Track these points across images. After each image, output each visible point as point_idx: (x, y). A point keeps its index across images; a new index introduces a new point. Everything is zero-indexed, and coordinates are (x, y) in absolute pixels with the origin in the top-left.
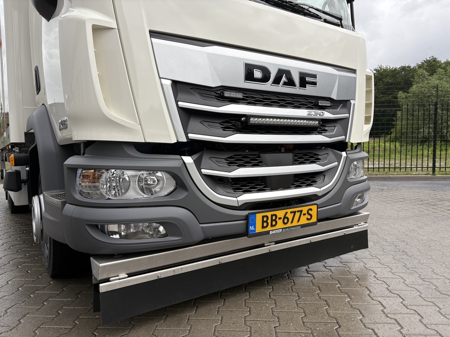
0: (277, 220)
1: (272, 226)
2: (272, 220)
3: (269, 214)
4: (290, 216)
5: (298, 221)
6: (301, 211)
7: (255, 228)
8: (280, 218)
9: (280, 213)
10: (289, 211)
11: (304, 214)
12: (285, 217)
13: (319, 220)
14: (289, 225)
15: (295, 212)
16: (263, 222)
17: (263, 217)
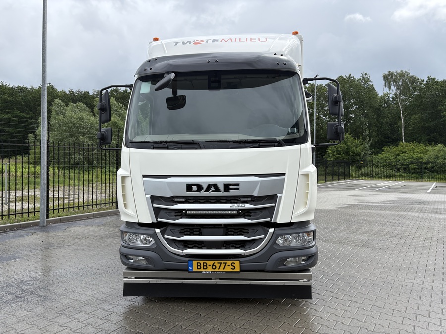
0: (208, 266)
1: (204, 269)
2: (204, 266)
3: (202, 262)
4: (218, 266)
5: (224, 269)
6: (226, 263)
7: (192, 268)
8: (210, 265)
9: (210, 263)
10: (216, 262)
11: (229, 265)
12: (213, 265)
13: (242, 271)
14: (217, 270)
15: (221, 263)
16: (198, 266)
17: (198, 263)
